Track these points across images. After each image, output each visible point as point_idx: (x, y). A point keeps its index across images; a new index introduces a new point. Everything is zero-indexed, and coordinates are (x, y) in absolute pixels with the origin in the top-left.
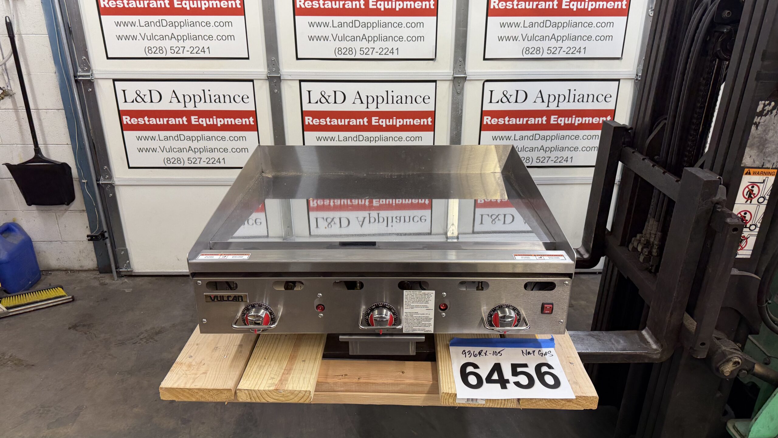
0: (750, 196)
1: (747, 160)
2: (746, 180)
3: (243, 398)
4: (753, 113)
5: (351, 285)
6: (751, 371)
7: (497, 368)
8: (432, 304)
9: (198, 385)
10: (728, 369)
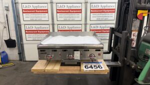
0: (134, 35)
1: (133, 29)
2: (133, 33)
3: (46, 71)
4: (133, 21)
5: (65, 51)
6: (137, 68)
7: (91, 66)
8: (79, 54)
9: (38, 69)
10: (133, 67)
